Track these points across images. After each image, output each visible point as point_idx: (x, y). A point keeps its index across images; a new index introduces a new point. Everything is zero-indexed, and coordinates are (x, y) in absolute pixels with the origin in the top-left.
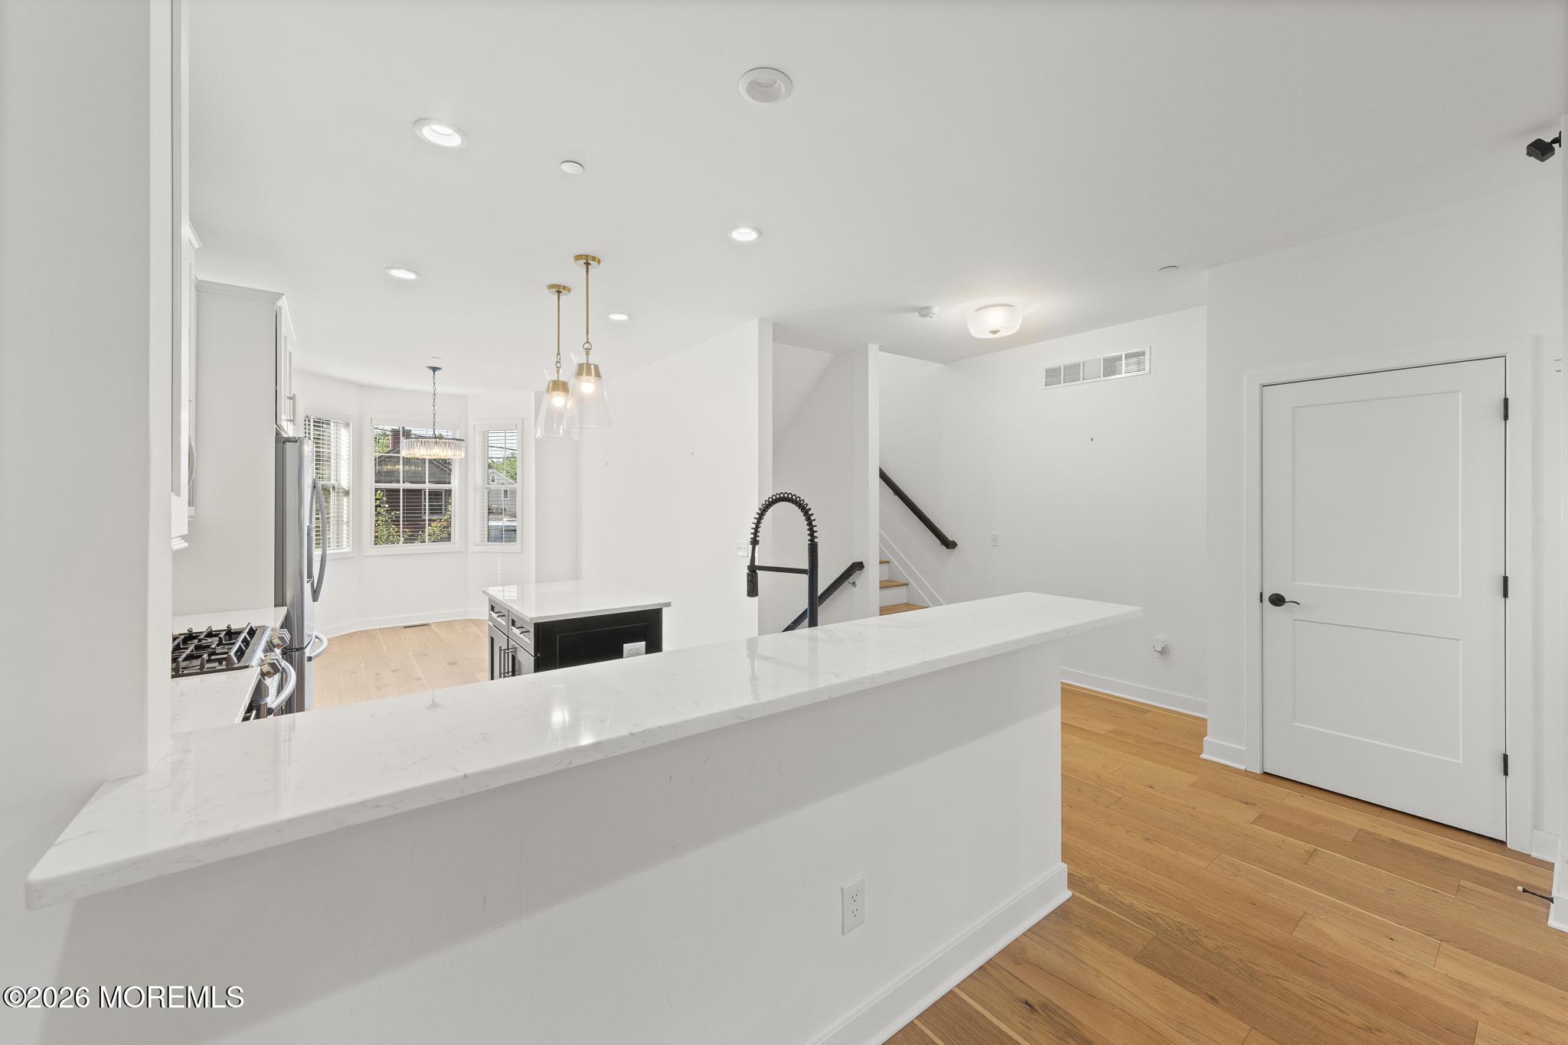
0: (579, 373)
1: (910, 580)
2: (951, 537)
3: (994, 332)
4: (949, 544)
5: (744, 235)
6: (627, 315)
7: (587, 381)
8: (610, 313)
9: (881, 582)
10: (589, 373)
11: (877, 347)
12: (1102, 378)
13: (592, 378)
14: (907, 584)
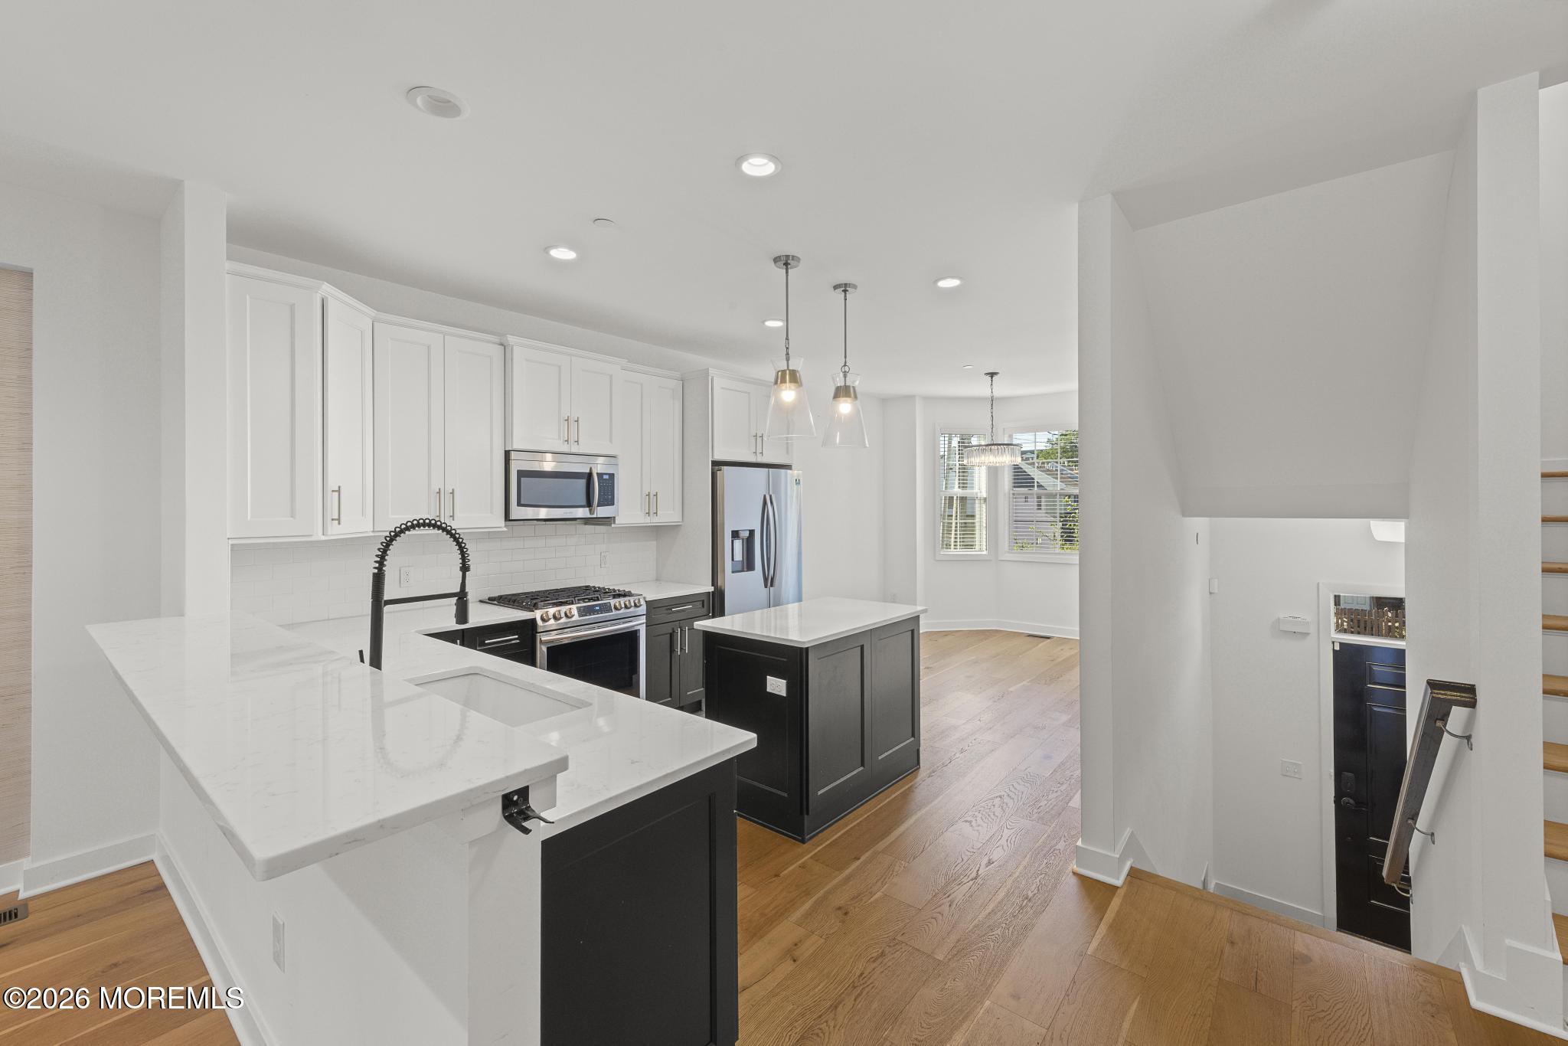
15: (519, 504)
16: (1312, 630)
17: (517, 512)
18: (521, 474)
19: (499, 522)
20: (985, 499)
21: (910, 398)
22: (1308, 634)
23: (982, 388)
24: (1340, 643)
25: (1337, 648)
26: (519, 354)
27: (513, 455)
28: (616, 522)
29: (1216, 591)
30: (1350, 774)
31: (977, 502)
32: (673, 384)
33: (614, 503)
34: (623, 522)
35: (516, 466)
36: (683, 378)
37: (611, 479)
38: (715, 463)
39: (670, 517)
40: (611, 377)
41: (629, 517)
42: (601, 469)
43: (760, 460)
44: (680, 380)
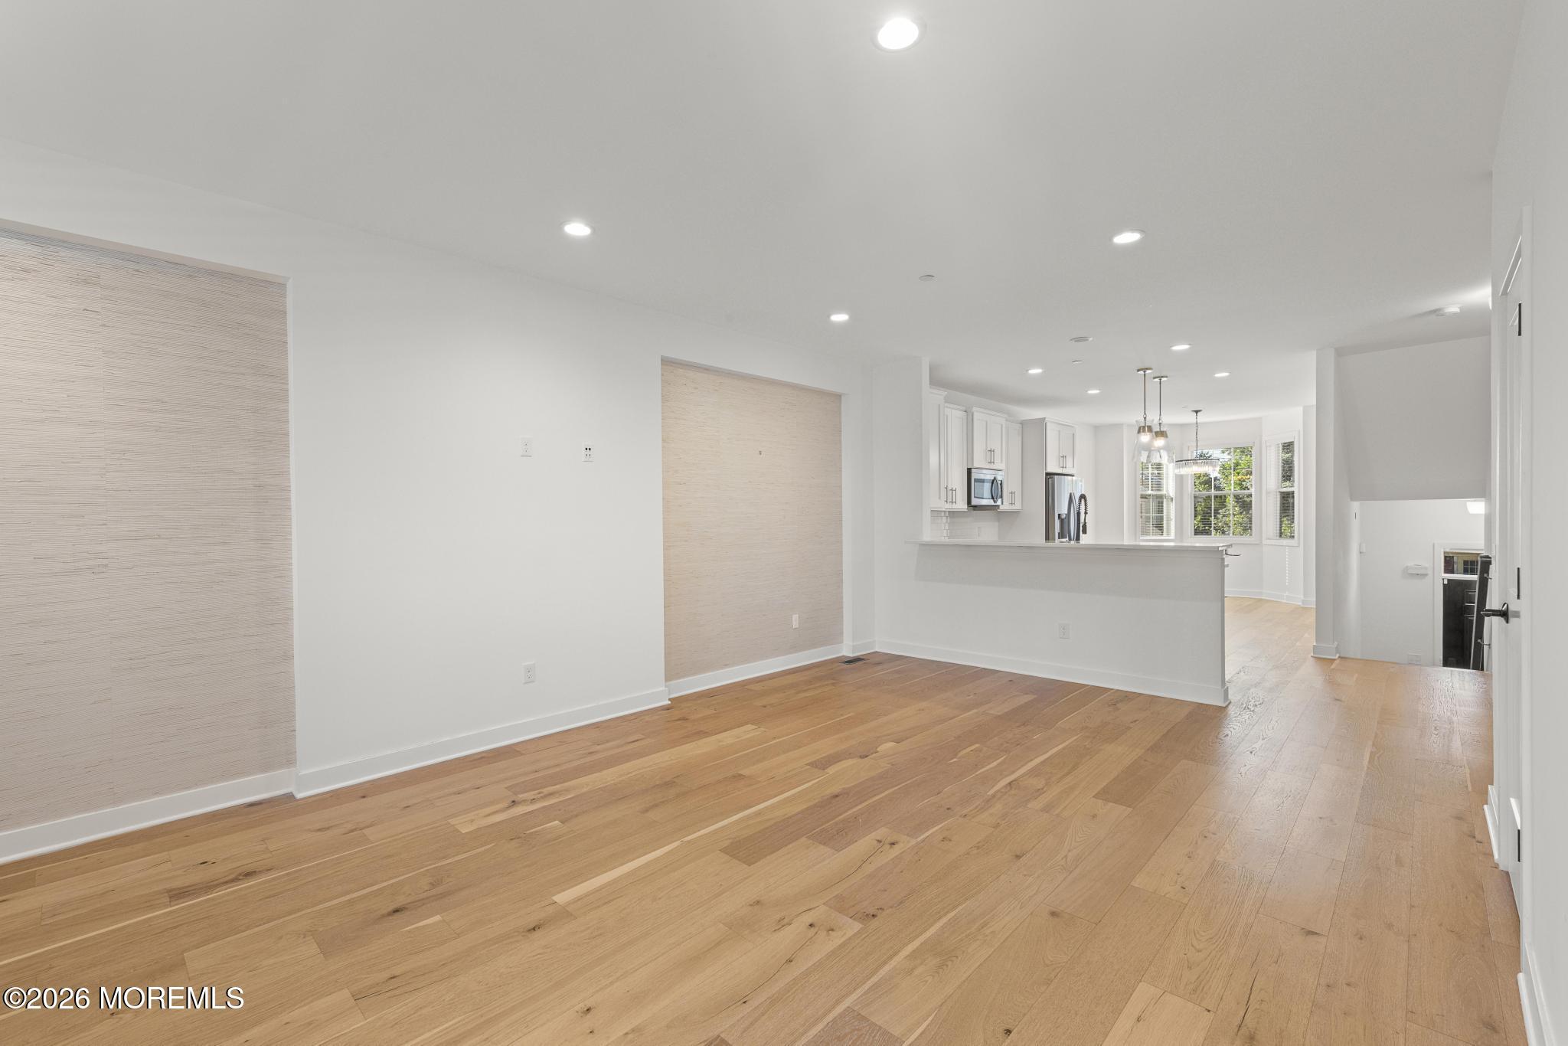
10: (1144, 431)
15: (975, 498)
16: (1430, 572)
17: (975, 501)
18: (977, 480)
19: (965, 507)
20: (1173, 500)
21: (1118, 427)
22: (1426, 575)
23: (1191, 418)
24: (1448, 580)
25: (1446, 582)
26: (977, 416)
27: (973, 471)
28: (1000, 509)
29: (1364, 551)
30: (1452, 659)
32: (1018, 426)
33: (1001, 497)
34: (1002, 508)
35: (974, 476)
36: (1023, 423)
37: (1001, 484)
38: (1047, 474)
39: (1017, 507)
40: (1002, 425)
41: (1005, 506)
42: (999, 478)
43: (1064, 471)
44: (1021, 424)
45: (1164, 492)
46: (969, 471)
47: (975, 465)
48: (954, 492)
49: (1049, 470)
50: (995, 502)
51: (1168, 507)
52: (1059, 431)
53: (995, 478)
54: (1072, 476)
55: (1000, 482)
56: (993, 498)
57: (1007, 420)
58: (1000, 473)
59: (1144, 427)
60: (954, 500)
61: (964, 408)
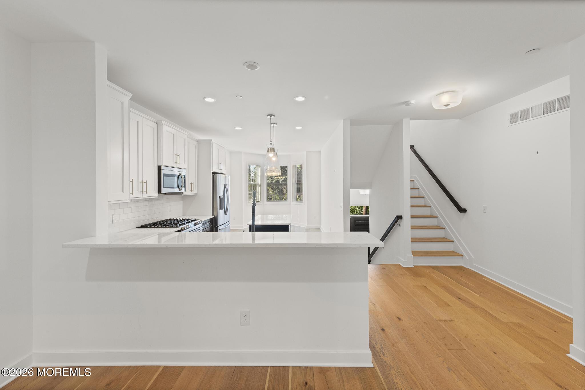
0: (268, 151)
1: (446, 227)
2: (463, 207)
3: (447, 105)
4: (462, 210)
5: (300, 99)
6: (301, 127)
7: (270, 153)
8: (296, 127)
9: (411, 226)
10: (271, 151)
11: (409, 119)
12: (543, 115)
13: (273, 152)
14: (445, 229)
15: (164, 187)
17: (163, 190)
18: (165, 175)
19: (155, 194)
20: (260, 186)
26: (165, 128)
27: (162, 168)
28: (184, 194)
31: (257, 186)
32: (196, 143)
33: (185, 186)
34: (185, 193)
35: (163, 172)
36: (198, 141)
37: (184, 178)
38: (213, 173)
39: (195, 192)
40: (185, 139)
41: (187, 192)
42: (183, 174)
43: (221, 172)
44: (197, 142)
45: (257, 183)
46: (159, 168)
47: (164, 164)
48: (145, 184)
49: (214, 171)
50: (180, 190)
51: (258, 189)
52: (219, 149)
53: (180, 174)
54: (225, 174)
55: (183, 177)
56: (178, 187)
57: (188, 137)
58: (184, 170)
59: (271, 148)
60: (145, 190)
61: (155, 120)
